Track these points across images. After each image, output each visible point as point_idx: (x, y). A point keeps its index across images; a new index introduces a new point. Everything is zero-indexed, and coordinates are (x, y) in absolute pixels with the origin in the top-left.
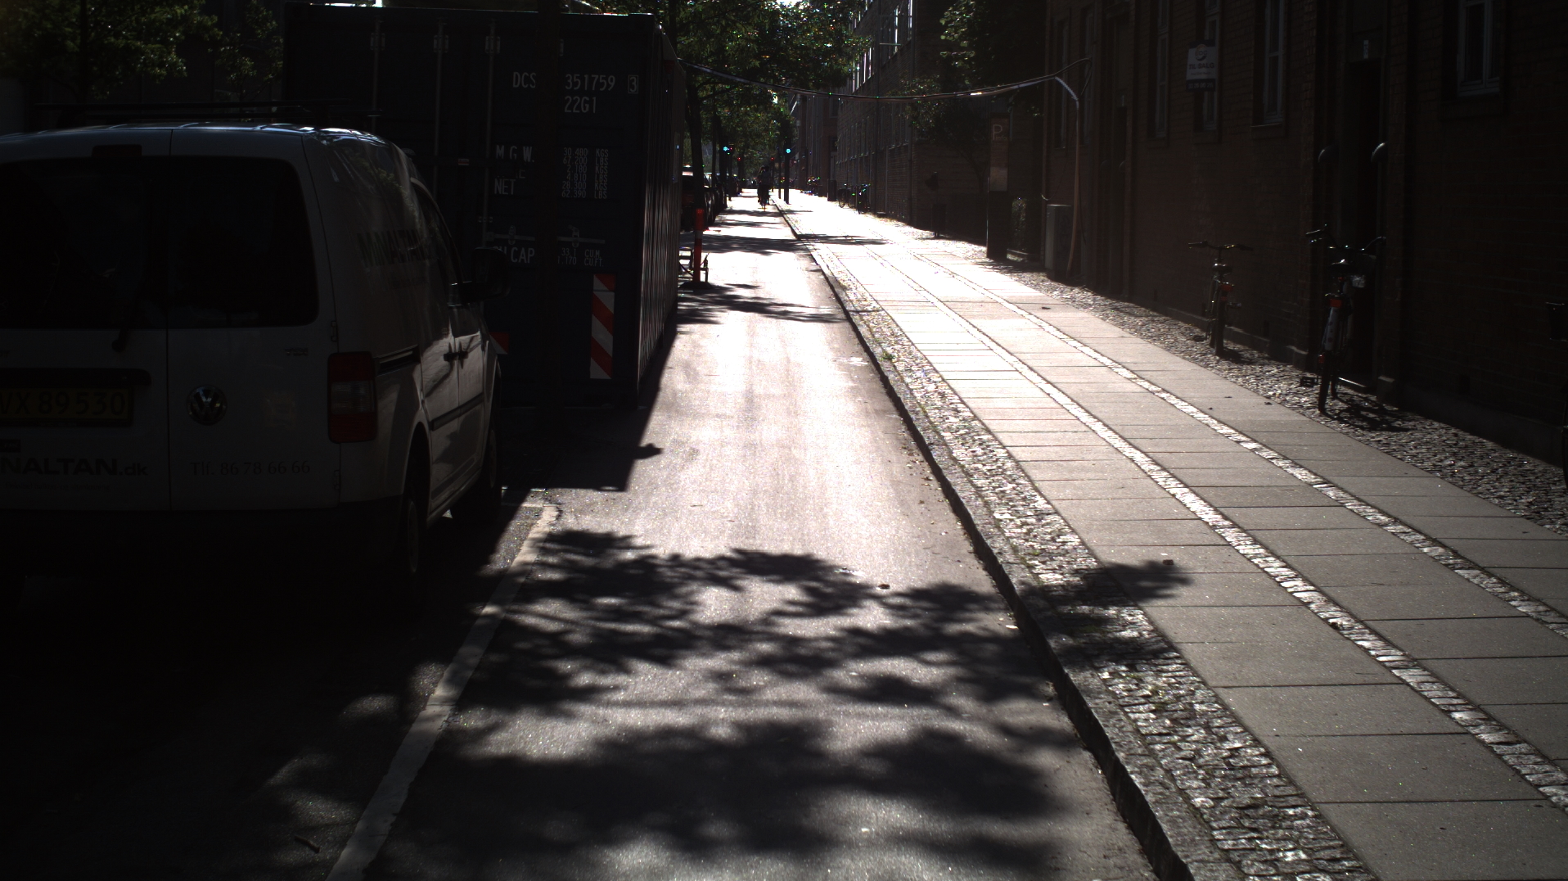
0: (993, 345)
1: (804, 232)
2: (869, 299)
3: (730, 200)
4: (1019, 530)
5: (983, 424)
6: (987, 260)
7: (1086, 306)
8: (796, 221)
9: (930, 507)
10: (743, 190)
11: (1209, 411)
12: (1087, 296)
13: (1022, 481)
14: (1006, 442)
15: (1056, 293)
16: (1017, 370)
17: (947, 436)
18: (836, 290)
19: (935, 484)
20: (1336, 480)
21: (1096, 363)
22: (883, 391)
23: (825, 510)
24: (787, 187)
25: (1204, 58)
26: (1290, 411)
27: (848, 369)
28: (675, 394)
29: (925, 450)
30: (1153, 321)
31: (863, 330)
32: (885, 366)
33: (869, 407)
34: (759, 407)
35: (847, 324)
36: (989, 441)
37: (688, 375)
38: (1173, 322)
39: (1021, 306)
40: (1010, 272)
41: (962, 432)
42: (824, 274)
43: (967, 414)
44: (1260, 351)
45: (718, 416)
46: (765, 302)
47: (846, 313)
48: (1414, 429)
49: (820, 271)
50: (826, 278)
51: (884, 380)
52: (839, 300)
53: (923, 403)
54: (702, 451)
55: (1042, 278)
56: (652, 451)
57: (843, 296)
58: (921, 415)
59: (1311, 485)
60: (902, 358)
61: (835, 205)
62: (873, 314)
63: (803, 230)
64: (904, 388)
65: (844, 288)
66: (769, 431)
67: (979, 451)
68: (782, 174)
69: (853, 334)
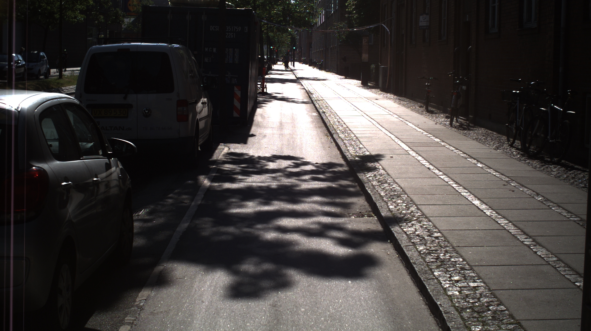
0: (357, 109)
1: (299, 77)
2: (320, 96)
3: (273, 66)
4: (354, 151)
5: (349, 129)
6: (361, 85)
7: (390, 99)
8: (297, 73)
9: (331, 148)
10: (278, 62)
11: (417, 126)
12: (392, 96)
13: (357, 141)
14: (355, 133)
15: (382, 95)
16: (363, 116)
17: (338, 131)
18: (309, 94)
19: (334, 144)
20: (446, 141)
21: (388, 114)
22: (322, 122)
23: (302, 149)
24: (294, 61)
25: (425, 19)
26: (442, 126)
27: (312, 116)
28: (258, 122)
29: (332, 135)
30: (410, 103)
31: (317, 106)
32: (323, 115)
33: (317, 126)
34: (284, 126)
35: (312, 105)
36: (350, 133)
37: (262, 117)
38: (417, 103)
39: (368, 99)
40: (368, 89)
41: (343, 131)
42: (305, 90)
43: (345, 126)
44: (440, 111)
45: (271, 128)
46: (286, 98)
47: (312, 101)
48: (476, 130)
49: (305, 89)
50: (306, 91)
51: (322, 119)
52: (310, 97)
53: (333, 124)
54: (267, 136)
55: (378, 91)
56: (253, 135)
57: (311, 96)
58: (332, 127)
59: (438, 142)
60: (328, 113)
61: (311, 68)
62: (321, 101)
63: (299, 76)
64: (327, 120)
65: (312, 94)
66: (286, 132)
67: (347, 135)
68: (292, 56)
69: (314, 107)
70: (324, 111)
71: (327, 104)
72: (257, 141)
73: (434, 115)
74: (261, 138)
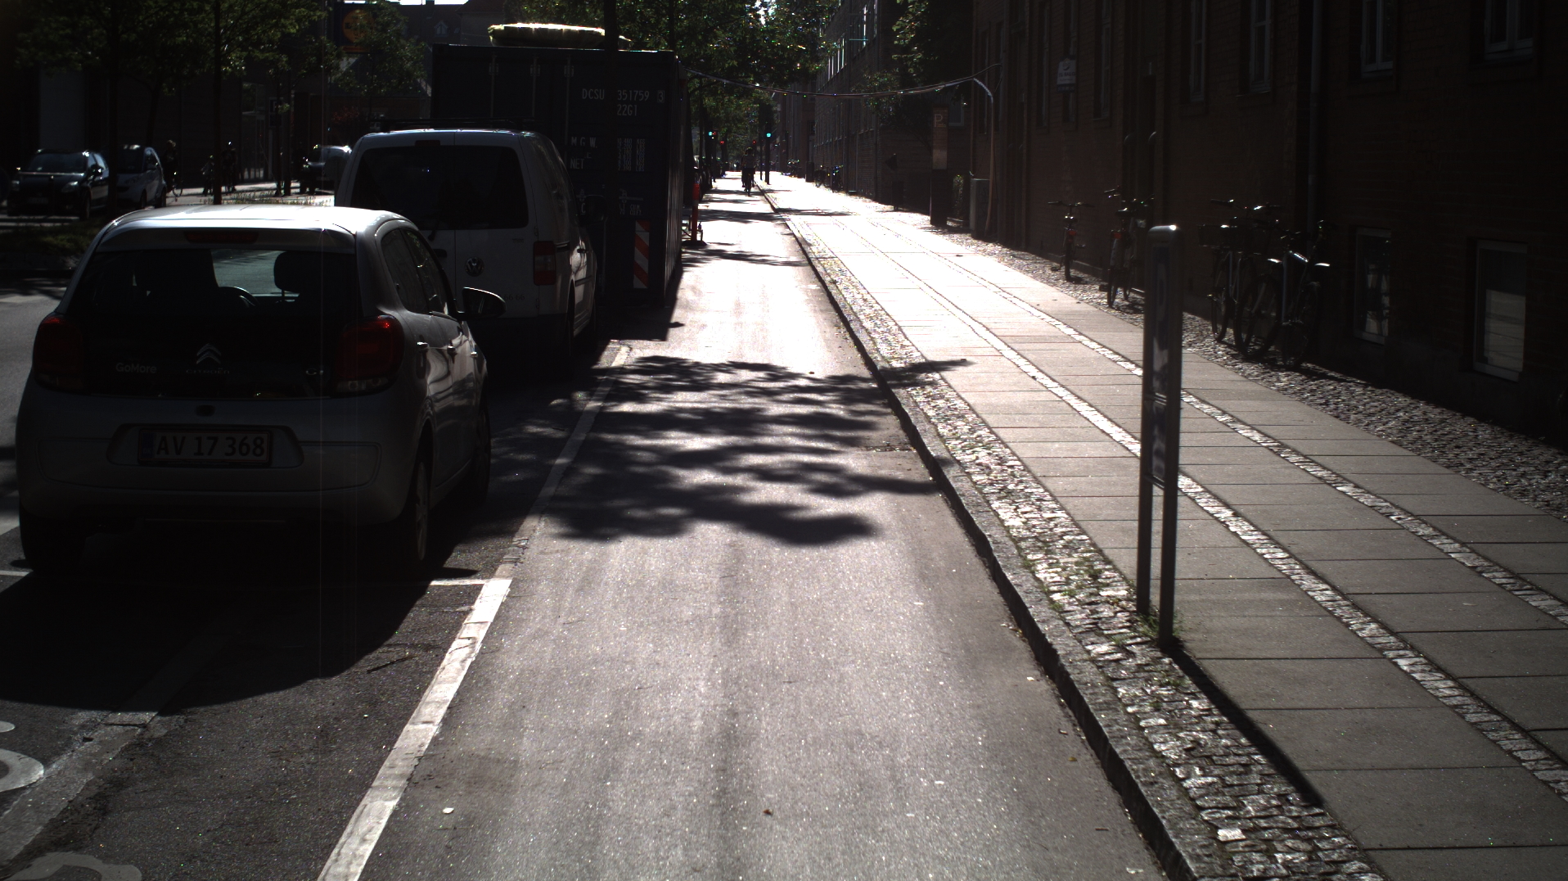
1: (782, 207)
3: (714, 181)
5: (886, 312)
6: (930, 226)
7: (991, 254)
8: (775, 198)
9: (844, 349)
10: (726, 172)
11: (1036, 307)
12: (997, 248)
13: (899, 334)
14: (896, 319)
15: (973, 247)
16: (919, 288)
18: (803, 246)
19: (850, 340)
20: (1086, 333)
21: (977, 284)
22: (828, 300)
24: (767, 169)
26: (1091, 307)
27: (806, 291)
28: (688, 302)
31: (820, 269)
32: (831, 287)
34: (744, 308)
36: (886, 319)
39: (940, 254)
41: (872, 315)
42: (795, 236)
44: (1093, 277)
45: (717, 311)
46: (746, 254)
47: (809, 260)
49: (792, 234)
50: (797, 239)
51: (829, 294)
52: (804, 252)
53: (851, 303)
54: (708, 326)
57: (808, 249)
58: (848, 309)
60: (844, 282)
61: (812, 185)
62: (829, 259)
63: (780, 205)
64: (840, 296)
65: (810, 245)
66: (750, 318)
68: (764, 157)
69: (812, 272)
70: (836, 279)
71: (842, 266)
72: (687, 335)
73: (1081, 287)
74: (694, 330)
